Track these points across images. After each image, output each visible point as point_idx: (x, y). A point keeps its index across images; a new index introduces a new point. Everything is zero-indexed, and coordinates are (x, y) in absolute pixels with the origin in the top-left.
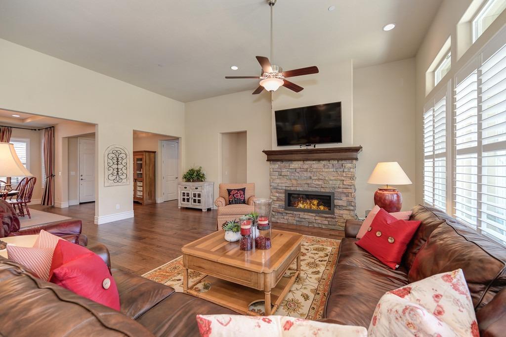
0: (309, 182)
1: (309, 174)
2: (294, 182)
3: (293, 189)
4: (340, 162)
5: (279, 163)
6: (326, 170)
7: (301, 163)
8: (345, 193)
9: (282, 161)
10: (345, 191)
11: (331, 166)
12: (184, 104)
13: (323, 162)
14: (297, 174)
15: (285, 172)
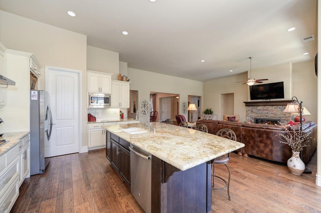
0: (267, 115)
1: (267, 112)
2: (259, 115)
3: (258, 118)
4: (284, 107)
5: (251, 107)
6: (276, 110)
7: (263, 107)
8: (286, 120)
9: (253, 106)
10: (286, 119)
11: (278, 108)
12: (202, 82)
13: (274, 107)
14: (261, 112)
15: (254, 110)
